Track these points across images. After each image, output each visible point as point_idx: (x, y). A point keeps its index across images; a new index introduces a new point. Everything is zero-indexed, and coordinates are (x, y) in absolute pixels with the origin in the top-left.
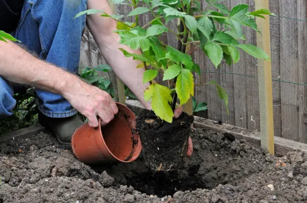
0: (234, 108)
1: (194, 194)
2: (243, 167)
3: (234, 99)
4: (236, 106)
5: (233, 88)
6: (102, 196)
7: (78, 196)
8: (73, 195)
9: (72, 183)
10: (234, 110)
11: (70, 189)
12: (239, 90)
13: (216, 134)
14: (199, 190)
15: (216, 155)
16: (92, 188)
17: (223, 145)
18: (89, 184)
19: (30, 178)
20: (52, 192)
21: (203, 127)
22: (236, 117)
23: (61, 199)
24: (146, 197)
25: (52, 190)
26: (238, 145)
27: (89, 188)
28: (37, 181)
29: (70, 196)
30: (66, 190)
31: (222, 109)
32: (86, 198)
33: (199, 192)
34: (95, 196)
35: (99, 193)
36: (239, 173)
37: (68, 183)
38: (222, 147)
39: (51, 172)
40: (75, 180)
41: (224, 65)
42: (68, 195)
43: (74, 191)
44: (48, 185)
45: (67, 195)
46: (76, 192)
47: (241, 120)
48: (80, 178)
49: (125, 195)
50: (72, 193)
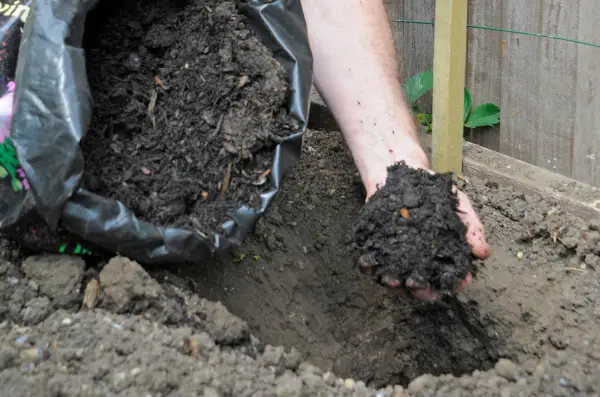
0: (573, 128)
1: (467, 388)
2: (591, 296)
3: (574, 105)
4: (578, 121)
5: (574, 74)
6: (216, 382)
7: (149, 379)
8: (137, 376)
9: (136, 336)
10: (572, 134)
11: (130, 357)
12: (590, 84)
13: (522, 198)
14: (479, 378)
15: (520, 255)
16: (190, 353)
17: (542, 230)
18: (182, 343)
19: (23, 307)
20: (79, 359)
21: (488, 177)
22: (575, 152)
23: (103, 388)
24: (333, 385)
25: (79, 352)
26: (584, 237)
27: (180, 357)
28: (42, 319)
29: (127, 379)
30: (118, 359)
31: (540, 126)
32: (172, 387)
33: (480, 383)
34: (197, 380)
35: (207, 372)
36: (580, 311)
37: (125, 340)
38: (538, 236)
39: (82, 290)
40: (143, 329)
41: (554, 12)
42: (122, 375)
43: (139, 362)
44: (70, 336)
45: (120, 376)
46: (144, 367)
47: (589, 161)
48: (157, 320)
49: (278, 374)
50: (135, 371)
